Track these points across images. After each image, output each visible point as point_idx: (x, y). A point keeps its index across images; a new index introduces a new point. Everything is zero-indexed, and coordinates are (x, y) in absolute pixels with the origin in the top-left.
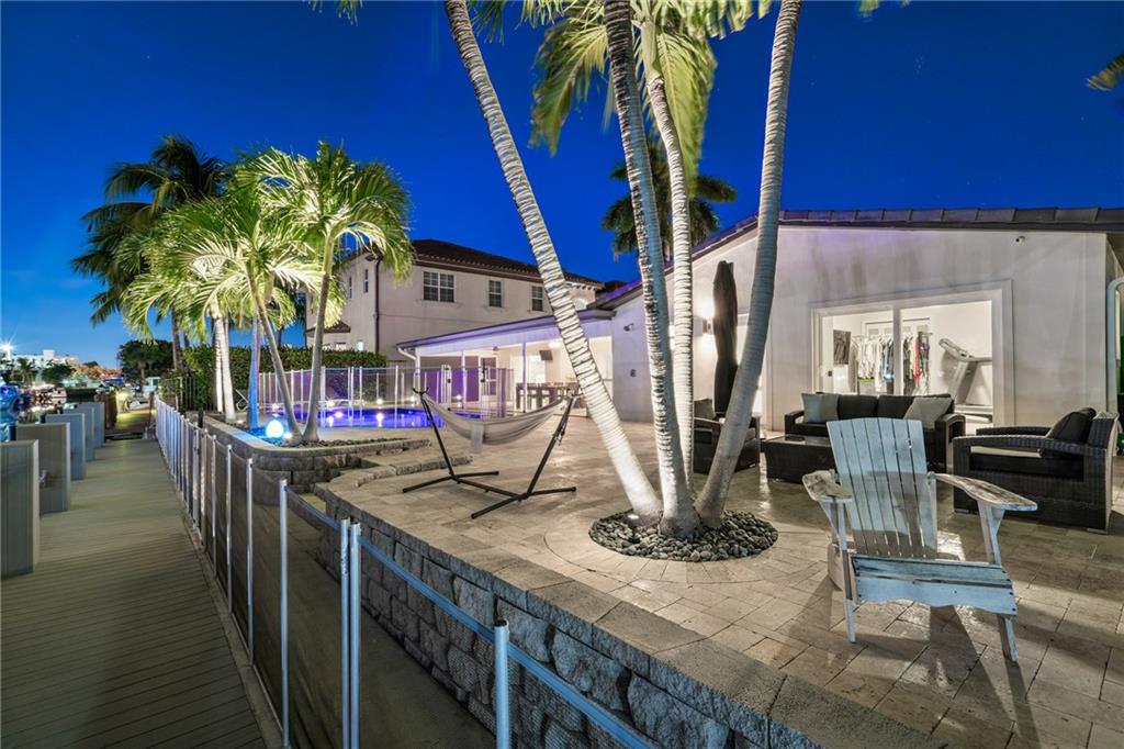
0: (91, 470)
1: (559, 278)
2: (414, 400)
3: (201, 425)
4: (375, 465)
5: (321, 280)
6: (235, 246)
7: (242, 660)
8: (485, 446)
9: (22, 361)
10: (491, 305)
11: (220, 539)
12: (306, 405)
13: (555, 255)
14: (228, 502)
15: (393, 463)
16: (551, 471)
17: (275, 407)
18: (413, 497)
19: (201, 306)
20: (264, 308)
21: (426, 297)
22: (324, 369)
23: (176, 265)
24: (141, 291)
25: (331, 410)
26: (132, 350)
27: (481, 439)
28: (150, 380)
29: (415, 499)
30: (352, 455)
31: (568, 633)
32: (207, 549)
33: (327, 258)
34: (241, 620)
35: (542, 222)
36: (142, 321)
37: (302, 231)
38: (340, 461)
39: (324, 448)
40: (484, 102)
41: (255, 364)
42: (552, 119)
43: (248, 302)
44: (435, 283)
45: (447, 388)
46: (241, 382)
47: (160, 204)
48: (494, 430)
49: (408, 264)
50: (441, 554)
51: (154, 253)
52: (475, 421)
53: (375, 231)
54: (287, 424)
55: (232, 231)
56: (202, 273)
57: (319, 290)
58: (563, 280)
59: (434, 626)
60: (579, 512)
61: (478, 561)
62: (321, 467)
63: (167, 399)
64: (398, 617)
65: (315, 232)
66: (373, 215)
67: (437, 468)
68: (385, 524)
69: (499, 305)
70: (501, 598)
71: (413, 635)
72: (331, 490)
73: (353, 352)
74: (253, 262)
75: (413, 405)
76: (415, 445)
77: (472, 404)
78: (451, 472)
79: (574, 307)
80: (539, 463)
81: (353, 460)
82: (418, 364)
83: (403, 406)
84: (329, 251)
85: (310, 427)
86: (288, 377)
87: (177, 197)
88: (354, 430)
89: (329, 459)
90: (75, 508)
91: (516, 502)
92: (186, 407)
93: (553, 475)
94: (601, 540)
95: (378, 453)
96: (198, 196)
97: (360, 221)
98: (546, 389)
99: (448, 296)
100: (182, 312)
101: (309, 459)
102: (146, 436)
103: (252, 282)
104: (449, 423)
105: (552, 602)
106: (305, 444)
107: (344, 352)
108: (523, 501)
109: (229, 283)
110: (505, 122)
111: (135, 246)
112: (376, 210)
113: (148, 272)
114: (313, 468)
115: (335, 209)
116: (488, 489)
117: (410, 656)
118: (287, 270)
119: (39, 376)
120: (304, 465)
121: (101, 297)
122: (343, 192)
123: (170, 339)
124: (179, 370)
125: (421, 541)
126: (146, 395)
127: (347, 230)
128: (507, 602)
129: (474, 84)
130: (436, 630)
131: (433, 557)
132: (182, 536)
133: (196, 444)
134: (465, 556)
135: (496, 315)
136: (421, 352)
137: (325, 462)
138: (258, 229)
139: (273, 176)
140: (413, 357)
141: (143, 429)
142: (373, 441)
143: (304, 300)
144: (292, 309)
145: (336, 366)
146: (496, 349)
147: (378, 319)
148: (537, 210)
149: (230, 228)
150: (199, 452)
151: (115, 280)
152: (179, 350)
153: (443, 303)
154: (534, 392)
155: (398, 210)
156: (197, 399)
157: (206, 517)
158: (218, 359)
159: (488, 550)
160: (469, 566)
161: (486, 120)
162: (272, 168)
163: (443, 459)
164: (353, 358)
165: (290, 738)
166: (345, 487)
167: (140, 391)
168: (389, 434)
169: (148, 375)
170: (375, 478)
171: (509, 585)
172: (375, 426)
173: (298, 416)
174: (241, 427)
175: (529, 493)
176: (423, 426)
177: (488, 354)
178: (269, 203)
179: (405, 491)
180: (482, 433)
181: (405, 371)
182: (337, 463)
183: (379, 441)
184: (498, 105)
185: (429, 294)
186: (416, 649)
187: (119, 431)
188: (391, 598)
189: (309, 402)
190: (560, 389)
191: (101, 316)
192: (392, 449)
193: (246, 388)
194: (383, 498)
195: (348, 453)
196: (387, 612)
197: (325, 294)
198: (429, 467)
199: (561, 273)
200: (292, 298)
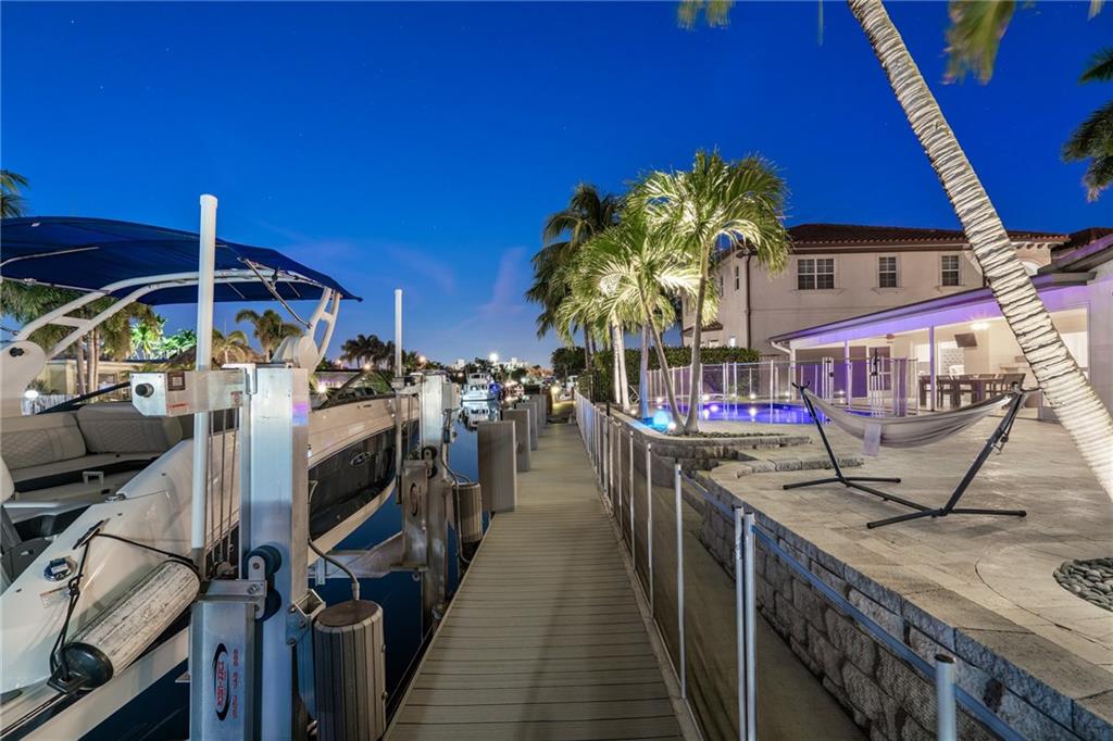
0: (541, 444)
1: (1001, 238)
2: (790, 395)
3: (608, 414)
4: (752, 459)
5: (698, 282)
6: (629, 263)
7: (646, 612)
8: (881, 448)
9: (501, 366)
10: (881, 286)
11: (626, 509)
12: (686, 399)
13: (993, 210)
14: (631, 478)
15: (771, 458)
16: (981, 486)
17: (659, 400)
18: (796, 495)
19: (606, 317)
20: (651, 312)
21: (801, 287)
22: (701, 365)
23: (590, 287)
24: (566, 309)
25: (706, 403)
26: (560, 355)
27: (878, 440)
28: (571, 378)
29: (797, 497)
30: (730, 447)
31: (1025, 699)
32: (615, 515)
33: (704, 262)
34: (644, 579)
35: (971, 172)
36: (567, 333)
37: (681, 240)
38: (719, 452)
39: (703, 439)
40: (882, 49)
41: (644, 363)
42: (982, 36)
43: (639, 310)
44: (811, 270)
45: (828, 383)
46: (634, 379)
47: (576, 240)
48: (895, 430)
49: (783, 254)
50: (832, 559)
51: (573, 279)
52: (866, 419)
53: (750, 227)
54: (671, 414)
55: (627, 252)
56: (605, 290)
57: (696, 292)
58: (1007, 240)
59: (825, 634)
60: (1034, 545)
61: (882, 577)
62: (700, 456)
63: (582, 392)
64: (782, 613)
65: (693, 240)
66: (746, 211)
67: (821, 468)
68: (768, 518)
69: (893, 284)
70: (915, 627)
71: (801, 637)
72: (713, 478)
73: (726, 349)
74: (643, 276)
75: (788, 401)
76: (795, 442)
77: (859, 400)
78: (839, 473)
79: (1024, 274)
80: (964, 475)
81: (731, 452)
82: (793, 357)
83: (777, 401)
84: (704, 254)
85: (691, 418)
86: (671, 372)
87: (587, 232)
88: (729, 423)
89: (708, 449)
90: (534, 470)
91: (929, 518)
92: (595, 399)
93: (983, 492)
94: (1078, 589)
95: (755, 447)
96: (600, 228)
97: (734, 220)
98: (966, 382)
99: (827, 282)
100: (592, 323)
101: (690, 448)
102: (570, 421)
103: (642, 292)
104: (835, 420)
105: (996, 652)
106: (687, 434)
107: (718, 349)
108: (939, 519)
109: (624, 296)
110: (912, 63)
111: (562, 276)
112: (749, 205)
113: (570, 294)
114: (694, 457)
115: (710, 214)
116: (887, 498)
117: (797, 657)
118: (669, 278)
119: (510, 376)
120: (687, 453)
121: (542, 318)
122: (718, 196)
123: (583, 346)
124: (590, 370)
125: (808, 543)
126: (569, 390)
127: (721, 231)
128: (925, 634)
129: (868, 33)
130: (828, 639)
131: (823, 562)
132: (596, 501)
133: (605, 430)
134: (866, 569)
135: (890, 297)
136: (796, 344)
137: (704, 452)
138: (645, 246)
139: (657, 197)
140: (787, 350)
141: (568, 414)
142: (748, 435)
143: (680, 303)
144: (672, 313)
145: (710, 362)
146: (890, 337)
147: (749, 315)
148: (964, 158)
149: (625, 249)
150: (608, 436)
151: (549, 304)
152: (589, 354)
153: (820, 291)
154: (946, 387)
155: (771, 200)
156: (602, 393)
157: (614, 489)
158: (616, 359)
159: (894, 568)
160: (870, 581)
161: (886, 69)
162: (655, 189)
163: (829, 459)
164: (725, 354)
165: (686, 692)
166: (725, 476)
167: (565, 386)
168: (765, 429)
169: (570, 374)
170: (753, 471)
171: (927, 615)
172: (749, 420)
173: (680, 408)
174: (635, 417)
175: (948, 510)
176: (799, 422)
177: (880, 342)
178: (654, 220)
179: (786, 488)
180: (879, 434)
181: (778, 365)
182: (715, 453)
183: (755, 435)
184: (902, 45)
185: (804, 283)
186: (803, 652)
187: (555, 416)
188: (774, 594)
189: (690, 396)
190: (990, 382)
191: (542, 331)
192: (769, 445)
193: (638, 383)
194: (764, 492)
195: (725, 446)
196: (771, 606)
197: (702, 295)
198: (812, 466)
199: (1003, 231)
200: (672, 301)
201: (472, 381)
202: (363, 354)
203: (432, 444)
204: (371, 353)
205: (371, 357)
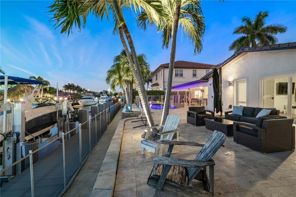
10: (193, 76)
44: (178, 72)
69: (196, 76)
135: (195, 79)
146: (188, 89)
153: (180, 77)
179: (132, 122)
185: (176, 75)
201: (101, 97)
202: (69, 89)
203: (65, 115)
204: (72, 88)
205: (72, 90)
